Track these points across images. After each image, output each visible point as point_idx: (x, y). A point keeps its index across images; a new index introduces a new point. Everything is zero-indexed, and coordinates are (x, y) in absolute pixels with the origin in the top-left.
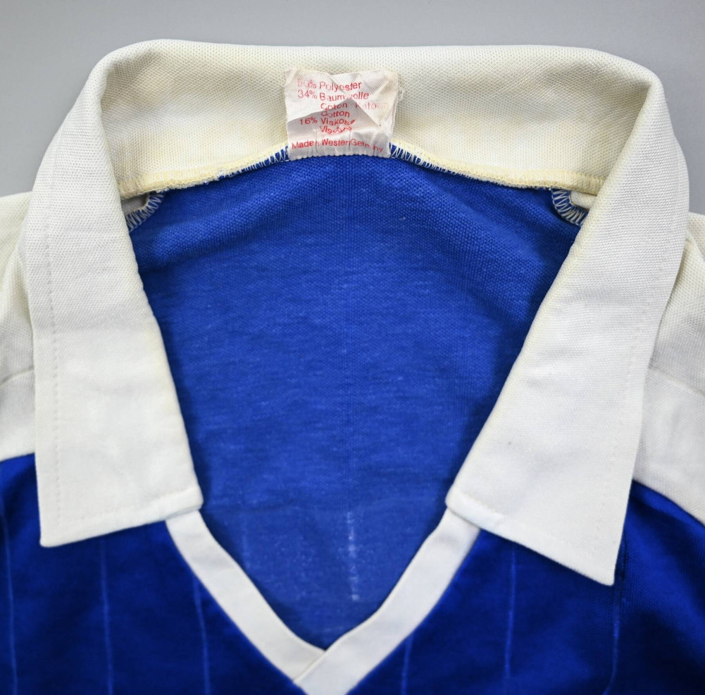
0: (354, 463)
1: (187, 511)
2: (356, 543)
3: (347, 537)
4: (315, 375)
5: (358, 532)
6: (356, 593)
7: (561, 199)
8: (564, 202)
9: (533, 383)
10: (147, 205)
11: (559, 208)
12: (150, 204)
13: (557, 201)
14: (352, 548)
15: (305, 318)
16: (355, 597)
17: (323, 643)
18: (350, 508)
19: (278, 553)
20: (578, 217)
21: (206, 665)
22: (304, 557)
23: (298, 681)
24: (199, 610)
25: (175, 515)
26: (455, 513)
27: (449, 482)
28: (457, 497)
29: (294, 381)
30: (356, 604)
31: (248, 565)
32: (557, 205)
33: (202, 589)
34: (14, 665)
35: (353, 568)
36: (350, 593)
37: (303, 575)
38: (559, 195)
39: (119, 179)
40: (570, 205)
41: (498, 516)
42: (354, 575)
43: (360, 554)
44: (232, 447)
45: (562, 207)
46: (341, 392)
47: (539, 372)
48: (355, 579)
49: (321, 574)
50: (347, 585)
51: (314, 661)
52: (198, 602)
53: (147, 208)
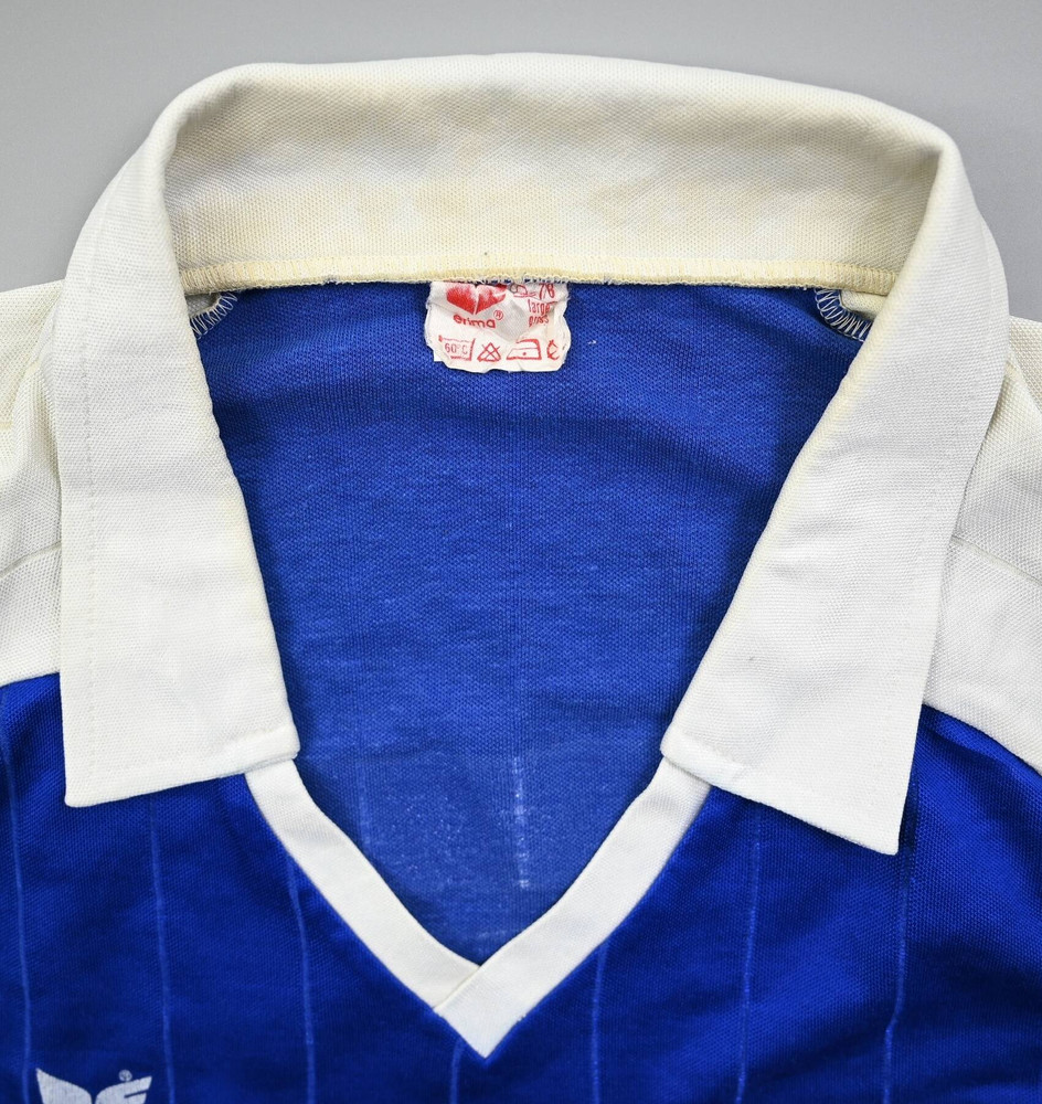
0: (521, 684)
1: (276, 761)
2: (527, 803)
3: (513, 794)
4: (466, 561)
5: (528, 787)
6: (525, 878)
7: (828, 301)
8: (833, 304)
9: (784, 571)
10: (217, 303)
11: (826, 314)
12: (221, 302)
13: (822, 305)
14: (519, 811)
15: (450, 478)
16: (524, 883)
17: (477, 954)
18: (518, 751)
19: (411, 822)
20: (854, 327)
21: (306, 986)
22: (449, 827)
23: (440, 1009)
24: (297, 906)
25: (260, 766)
26: (673, 765)
27: (665, 718)
28: (676, 741)
29: (432, 570)
30: (526, 893)
31: (367, 841)
32: (823, 310)
33: (299, 873)
34: (25, 984)
35: (521, 841)
36: (517, 877)
37: (448, 853)
38: (824, 295)
39: (183, 267)
40: (841, 309)
41: (735, 767)
42: (522, 851)
43: (531, 818)
44: (344, 664)
45: (830, 311)
46: (504, 583)
47: (794, 555)
48: (524, 856)
49: (474, 851)
50: (513, 865)
51: (464, 980)
52: (294, 893)
53: (218, 308)
